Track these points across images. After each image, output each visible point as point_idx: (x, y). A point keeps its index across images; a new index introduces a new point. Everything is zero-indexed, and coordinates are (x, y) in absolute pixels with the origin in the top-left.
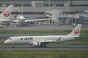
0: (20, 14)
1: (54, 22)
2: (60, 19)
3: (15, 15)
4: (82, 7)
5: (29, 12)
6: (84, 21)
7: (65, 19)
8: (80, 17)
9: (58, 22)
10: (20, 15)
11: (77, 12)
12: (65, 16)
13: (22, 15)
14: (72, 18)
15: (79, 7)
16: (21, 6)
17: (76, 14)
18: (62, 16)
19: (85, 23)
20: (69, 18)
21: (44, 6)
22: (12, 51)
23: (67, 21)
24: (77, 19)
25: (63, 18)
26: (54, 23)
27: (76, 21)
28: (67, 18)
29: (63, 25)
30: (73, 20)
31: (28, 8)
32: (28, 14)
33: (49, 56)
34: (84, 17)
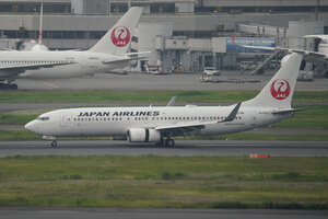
0: (34, 38)
1: (143, 63)
2: (163, 53)
3: (18, 40)
4: (234, 13)
5: (64, 32)
6: (239, 60)
7: (179, 52)
8: (230, 48)
9: (159, 63)
10: (33, 41)
11: (218, 31)
12: (179, 45)
13: (40, 41)
14: (203, 52)
15: (227, 15)
16: (38, 11)
17: (214, 39)
18: (170, 44)
19: (245, 66)
20: (193, 52)
21: (112, 11)
22: (9, 158)
23: (186, 62)
24: (219, 55)
25: (172, 50)
26: (143, 69)
27: (215, 59)
28: (186, 50)
29: (173, 72)
30: (206, 57)
31: (58, 16)
32: (59, 37)
33: (127, 176)
34: (241, 49)
